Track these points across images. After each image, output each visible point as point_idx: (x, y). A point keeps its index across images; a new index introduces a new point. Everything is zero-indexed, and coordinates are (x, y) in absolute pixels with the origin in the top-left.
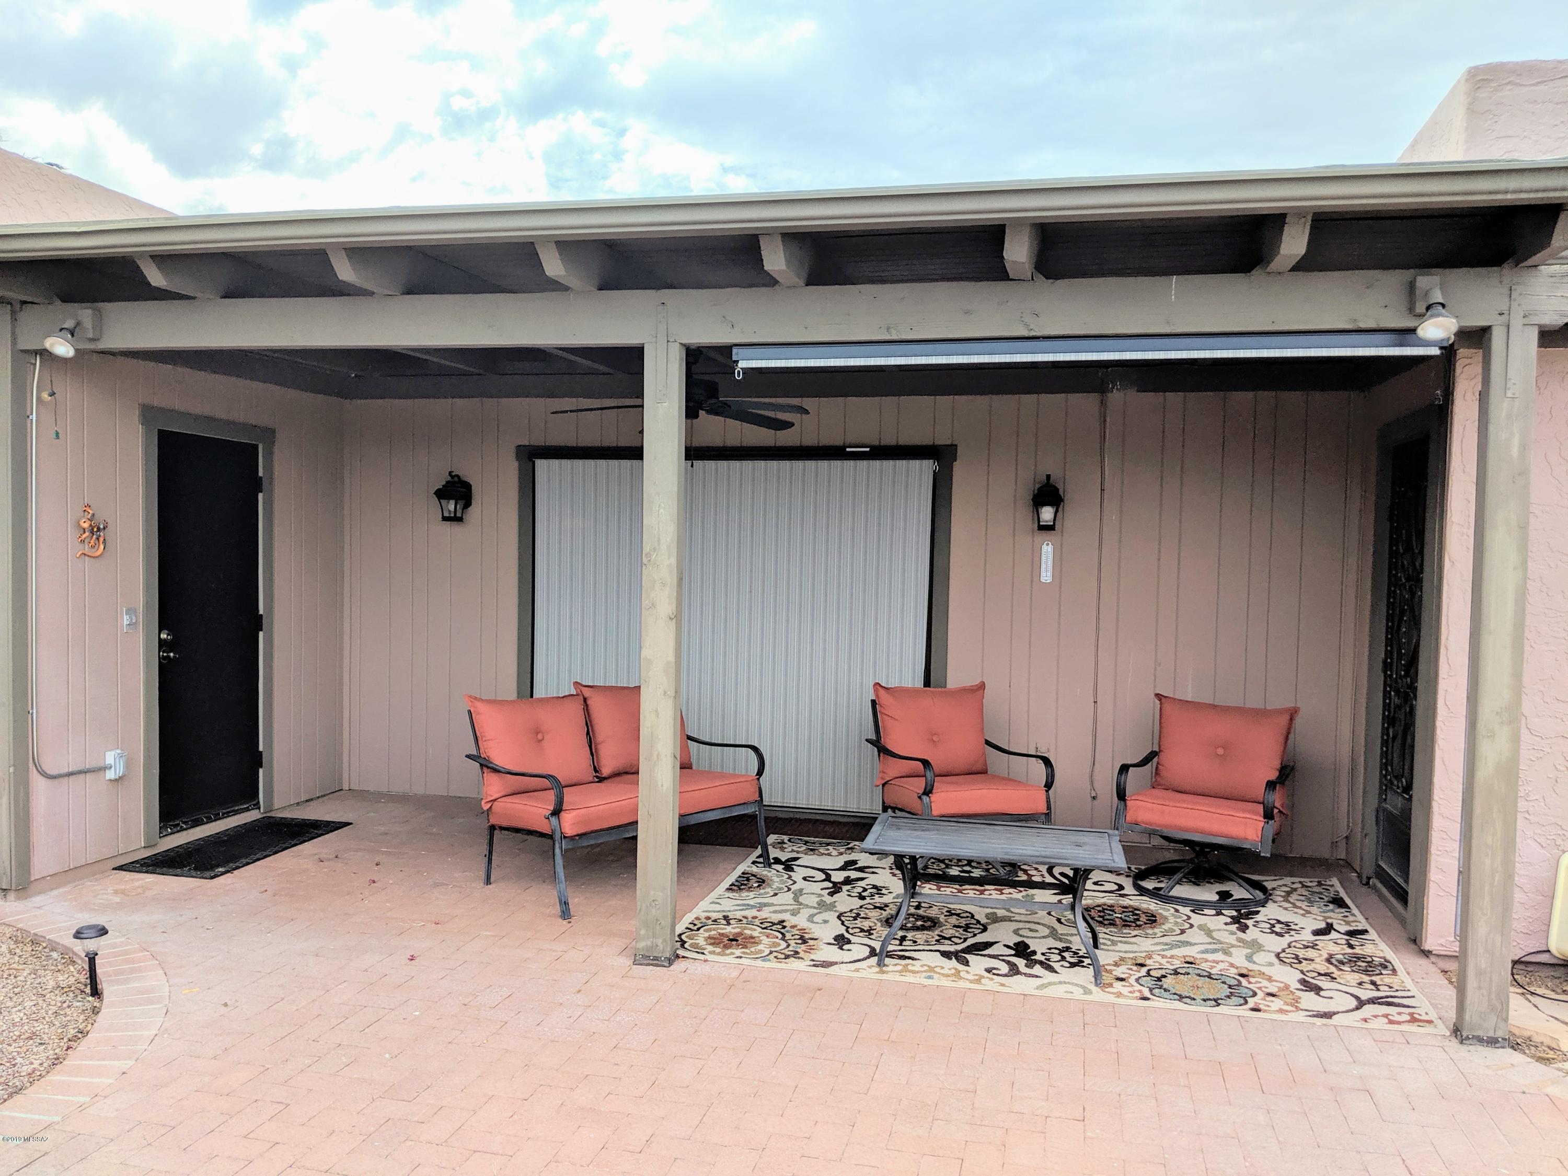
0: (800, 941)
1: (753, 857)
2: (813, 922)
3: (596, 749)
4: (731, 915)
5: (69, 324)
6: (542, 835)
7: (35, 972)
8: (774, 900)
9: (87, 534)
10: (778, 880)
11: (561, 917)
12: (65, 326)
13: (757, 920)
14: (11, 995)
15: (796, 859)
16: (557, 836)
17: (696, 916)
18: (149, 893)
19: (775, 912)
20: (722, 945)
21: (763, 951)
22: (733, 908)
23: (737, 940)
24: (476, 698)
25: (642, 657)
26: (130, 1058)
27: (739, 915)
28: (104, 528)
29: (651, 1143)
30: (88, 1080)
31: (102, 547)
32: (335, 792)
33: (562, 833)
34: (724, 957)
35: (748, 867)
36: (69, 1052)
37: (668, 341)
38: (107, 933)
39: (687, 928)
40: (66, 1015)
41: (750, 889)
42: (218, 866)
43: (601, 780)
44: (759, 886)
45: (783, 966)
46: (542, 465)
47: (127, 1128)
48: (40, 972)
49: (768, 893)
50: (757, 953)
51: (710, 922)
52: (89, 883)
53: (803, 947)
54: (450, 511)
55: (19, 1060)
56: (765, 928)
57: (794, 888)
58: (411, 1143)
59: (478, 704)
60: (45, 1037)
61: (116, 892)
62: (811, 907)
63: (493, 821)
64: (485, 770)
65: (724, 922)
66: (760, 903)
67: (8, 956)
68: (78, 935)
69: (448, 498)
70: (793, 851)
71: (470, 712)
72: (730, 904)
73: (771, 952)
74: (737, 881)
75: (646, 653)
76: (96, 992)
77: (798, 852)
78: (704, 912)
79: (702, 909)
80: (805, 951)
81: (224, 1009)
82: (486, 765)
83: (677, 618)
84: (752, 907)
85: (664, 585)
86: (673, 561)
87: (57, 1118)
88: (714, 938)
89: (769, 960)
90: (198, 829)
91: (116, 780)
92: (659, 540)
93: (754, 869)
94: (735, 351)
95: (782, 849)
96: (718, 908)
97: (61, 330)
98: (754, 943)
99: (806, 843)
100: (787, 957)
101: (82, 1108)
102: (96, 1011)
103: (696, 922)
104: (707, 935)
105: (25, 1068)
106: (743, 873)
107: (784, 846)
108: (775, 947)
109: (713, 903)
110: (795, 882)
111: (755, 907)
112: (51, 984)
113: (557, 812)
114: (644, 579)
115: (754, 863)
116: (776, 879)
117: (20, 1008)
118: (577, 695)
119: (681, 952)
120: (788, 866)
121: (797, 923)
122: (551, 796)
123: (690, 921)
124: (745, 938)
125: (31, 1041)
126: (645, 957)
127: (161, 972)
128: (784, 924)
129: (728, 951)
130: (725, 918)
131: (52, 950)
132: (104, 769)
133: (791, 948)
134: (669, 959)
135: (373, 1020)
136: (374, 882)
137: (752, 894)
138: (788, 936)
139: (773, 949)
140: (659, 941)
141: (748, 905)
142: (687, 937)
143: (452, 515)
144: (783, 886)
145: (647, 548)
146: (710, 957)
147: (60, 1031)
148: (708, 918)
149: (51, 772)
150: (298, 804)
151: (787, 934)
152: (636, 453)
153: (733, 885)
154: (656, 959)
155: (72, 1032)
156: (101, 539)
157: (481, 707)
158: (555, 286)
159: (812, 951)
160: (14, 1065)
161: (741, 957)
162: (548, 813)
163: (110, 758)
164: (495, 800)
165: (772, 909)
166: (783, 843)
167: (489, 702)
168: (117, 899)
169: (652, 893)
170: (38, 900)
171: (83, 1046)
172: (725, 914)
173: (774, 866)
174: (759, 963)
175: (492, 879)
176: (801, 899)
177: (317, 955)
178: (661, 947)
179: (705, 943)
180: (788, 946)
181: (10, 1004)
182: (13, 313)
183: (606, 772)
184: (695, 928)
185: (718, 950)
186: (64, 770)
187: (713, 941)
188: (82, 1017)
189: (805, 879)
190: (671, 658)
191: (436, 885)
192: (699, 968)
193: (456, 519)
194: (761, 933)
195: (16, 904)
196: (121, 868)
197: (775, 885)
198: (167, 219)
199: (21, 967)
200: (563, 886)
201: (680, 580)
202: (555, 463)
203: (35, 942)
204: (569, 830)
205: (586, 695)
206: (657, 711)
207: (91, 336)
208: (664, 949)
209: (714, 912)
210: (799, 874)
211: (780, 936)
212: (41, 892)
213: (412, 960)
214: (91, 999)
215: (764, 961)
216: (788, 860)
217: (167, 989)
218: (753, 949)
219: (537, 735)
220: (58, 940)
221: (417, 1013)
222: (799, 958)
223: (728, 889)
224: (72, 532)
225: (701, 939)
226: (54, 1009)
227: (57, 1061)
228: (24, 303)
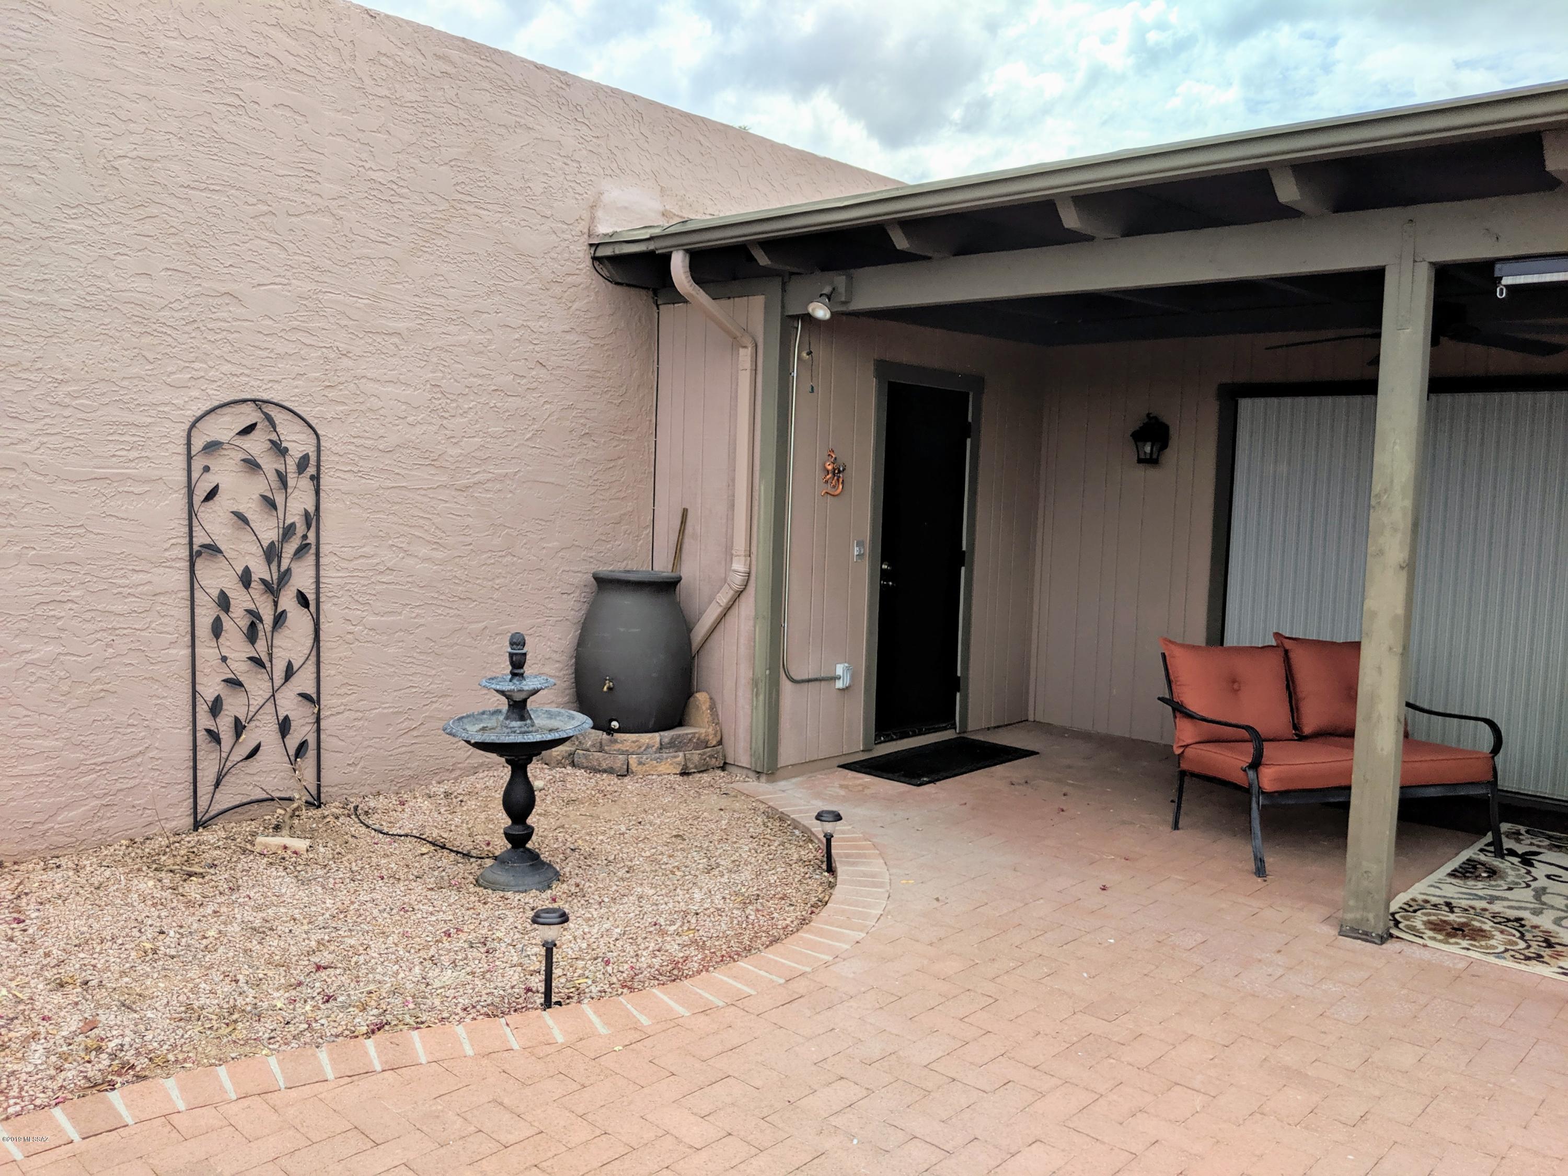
0: (1544, 945)
1: (1481, 843)
2: (1560, 925)
3: (1296, 704)
4: (1454, 902)
5: (827, 290)
6: (1236, 787)
7: (783, 844)
8: (1508, 894)
9: (830, 475)
10: (1513, 873)
11: (1255, 873)
12: (824, 292)
13: (1487, 913)
14: (766, 860)
15: (1538, 854)
16: (1255, 790)
17: (1411, 897)
18: (867, 791)
19: (1510, 907)
20: (1444, 933)
21: (1495, 947)
22: (1456, 896)
23: (1463, 931)
24: (1170, 641)
25: (1365, 608)
26: (861, 931)
27: (1464, 903)
28: (844, 470)
29: (1367, 1120)
30: (831, 942)
31: (841, 487)
32: (1021, 722)
33: (1260, 788)
34: (1447, 946)
35: (1475, 854)
36: (813, 916)
37: (1415, 261)
38: (841, 819)
39: (1401, 908)
40: (808, 885)
41: (1477, 878)
42: (923, 776)
43: (1302, 738)
44: (1489, 877)
45: (1522, 967)
46: (1245, 405)
47: (863, 989)
48: (786, 845)
49: (1500, 886)
50: (1487, 948)
51: (1428, 906)
52: (820, 776)
53: (1549, 951)
54: (1145, 453)
55: (775, 915)
56: (1499, 923)
57: (1534, 885)
58: (1112, 1061)
59: (1172, 647)
60: (794, 899)
61: (841, 786)
62: (1558, 909)
63: (1184, 766)
64: (1178, 714)
65: (1447, 909)
66: (1490, 895)
67: (763, 828)
68: (819, 817)
69: (1145, 441)
70: (1532, 844)
71: (1164, 655)
72: (1453, 890)
73: (1506, 950)
74: (1460, 867)
75: (1370, 604)
76: (831, 869)
77: (1539, 846)
78: (1421, 894)
79: (1418, 890)
80: (1551, 956)
81: (936, 904)
82: (1179, 709)
83: (1410, 567)
84: (1481, 898)
85: (1395, 530)
86: (1408, 503)
87: (808, 969)
88: (1435, 924)
89: (1505, 958)
90: (905, 740)
91: (843, 690)
92: (1392, 482)
93: (1482, 857)
94: (1498, 266)
95: (1519, 841)
96: (1438, 892)
97: (821, 295)
98: (1483, 936)
99: (1549, 838)
100: (1528, 958)
101: (827, 965)
102: (832, 886)
103: (1412, 903)
104: (1425, 918)
105: (780, 922)
106: (1468, 860)
107: (1521, 837)
108: (1511, 945)
109: (1432, 886)
110: (1535, 879)
111: (1485, 899)
112: (795, 856)
113: (1256, 765)
114: (1371, 524)
115: (1481, 850)
116: (1510, 872)
117: (773, 872)
118: (1277, 646)
119: (1395, 932)
120: (1527, 860)
121: (1539, 924)
122: (1249, 748)
123: (1405, 901)
124: (1472, 930)
125: (783, 902)
126: (1353, 930)
127: (882, 861)
128: (1523, 922)
129: (1452, 940)
130: (1448, 904)
131: (795, 828)
132: (835, 678)
133: (1532, 950)
134: (1382, 937)
135: (1070, 939)
136: (1063, 811)
137: (1480, 885)
138: (1528, 936)
139: (1509, 947)
140: (1371, 916)
141: (1476, 895)
142: (1401, 917)
143: (1148, 457)
144: (1520, 881)
145: (1377, 488)
146: (1430, 943)
147: (804, 897)
148: (1427, 902)
149: (795, 678)
150: (988, 729)
151: (1526, 934)
152: (1369, 387)
153: (1455, 870)
154: (1366, 933)
155: (814, 899)
156: (841, 480)
157: (1177, 652)
158: (1289, 213)
159: (1560, 958)
160: (773, 918)
161: (1468, 949)
162: (1245, 765)
163: (840, 669)
164: (1187, 746)
165: (1506, 903)
166: (1518, 833)
167: (1183, 646)
168: (842, 792)
169: (1364, 863)
170: (782, 784)
171: (825, 913)
172: (1448, 900)
173: (1507, 858)
174: (1492, 959)
175: (1180, 826)
176: (1544, 898)
177: (1015, 870)
178: (1372, 921)
179: (1423, 927)
180: (1529, 947)
181: (766, 867)
182: (784, 284)
183: (1307, 730)
184: (1411, 909)
185: (1440, 937)
186: (806, 677)
187: (1433, 927)
188: (820, 889)
189: (1548, 877)
190: (1400, 611)
191: (1124, 823)
192: (1418, 952)
193: (1152, 461)
194: (1492, 927)
195: (767, 785)
196: (844, 766)
197: (1510, 879)
198: (897, 189)
199: (772, 838)
200: (1259, 842)
201: (1415, 525)
202: (1260, 402)
203: (782, 818)
204: (1268, 786)
205: (1287, 647)
206: (1379, 668)
207: (843, 299)
208: (1378, 926)
209: (1434, 896)
210: (1540, 871)
211: (1518, 934)
212: (785, 778)
213: (1104, 889)
214: (826, 874)
215: (1497, 957)
216: (1526, 853)
217: (887, 877)
218: (1483, 943)
219: (1233, 684)
220: (799, 820)
221: (1112, 941)
222: (1543, 962)
223: (1450, 875)
224: (819, 475)
225: (1419, 921)
226: (799, 877)
227: (804, 922)
228: (792, 274)
